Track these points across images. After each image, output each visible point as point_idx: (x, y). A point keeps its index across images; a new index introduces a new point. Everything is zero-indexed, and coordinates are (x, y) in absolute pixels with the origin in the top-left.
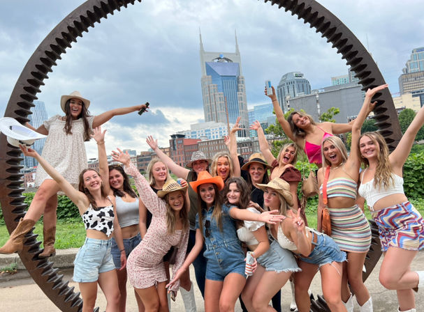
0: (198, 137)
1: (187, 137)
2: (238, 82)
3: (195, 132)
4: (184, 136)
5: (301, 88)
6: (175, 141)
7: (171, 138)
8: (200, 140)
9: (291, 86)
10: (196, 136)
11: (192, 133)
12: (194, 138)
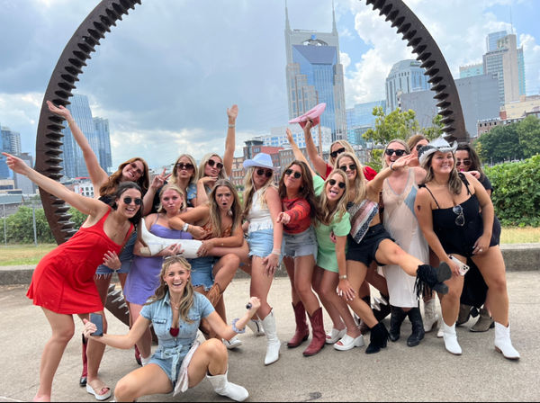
0: (280, 145)
1: (265, 145)
2: (335, 72)
3: (277, 138)
4: (262, 143)
5: (417, 81)
6: (251, 149)
7: (245, 145)
8: (282, 148)
9: (404, 79)
10: (277, 143)
11: (272, 139)
12: (275, 145)
